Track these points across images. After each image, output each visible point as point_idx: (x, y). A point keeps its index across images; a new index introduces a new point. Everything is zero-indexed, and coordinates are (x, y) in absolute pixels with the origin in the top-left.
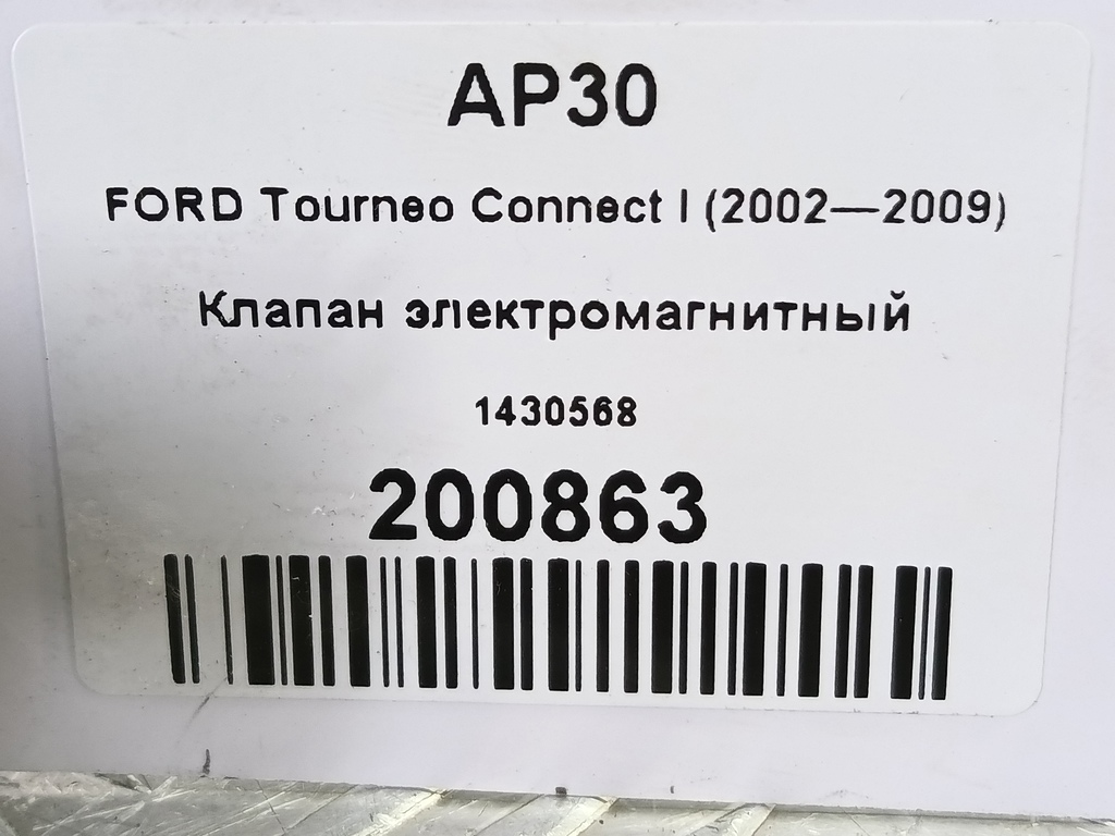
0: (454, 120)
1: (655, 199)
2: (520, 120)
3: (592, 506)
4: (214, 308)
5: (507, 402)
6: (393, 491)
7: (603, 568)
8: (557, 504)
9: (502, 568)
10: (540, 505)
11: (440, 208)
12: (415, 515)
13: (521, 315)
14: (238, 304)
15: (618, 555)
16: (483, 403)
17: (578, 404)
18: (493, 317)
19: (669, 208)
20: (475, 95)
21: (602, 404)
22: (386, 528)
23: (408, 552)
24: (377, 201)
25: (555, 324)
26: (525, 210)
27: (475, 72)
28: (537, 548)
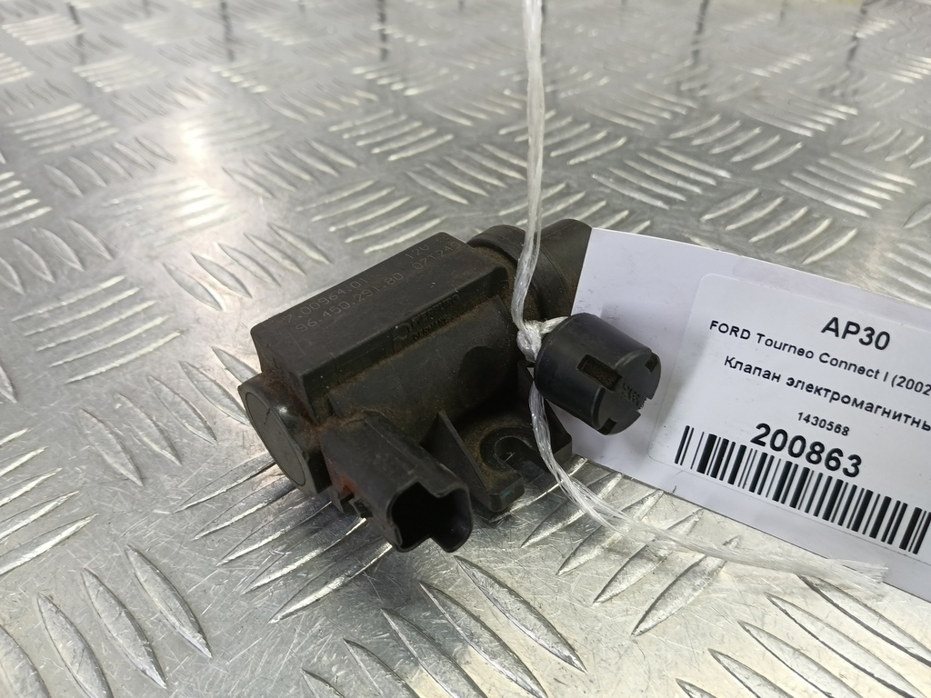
0: (823, 331)
1: (878, 372)
2: (844, 337)
3: (824, 455)
4: (730, 362)
5: (809, 416)
6: (763, 430)
7: (821, 475)
8: (813, 451)
9: (789, 464)
10: (808, 450)
11: (810, 355)
12: (767, 440)
13: (823, 392)
14: (738, 362)
15: (827, 473)
16: (801, 414)
17: (831, 424)
18: (814, 390)
19: (881, 376)
20: (833, 326)
21: (839, 427)
22: (757, 441)
23: (761, 450)
24: (791, 346)
25: (832, 398)
26: (836, 363)
27: (835, 320)
28: (802, 462)
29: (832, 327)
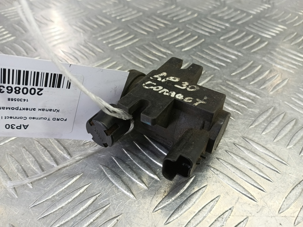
0: (28, 125)
1: (5, 118)
2: (21, 125)
3: (14, 90)
4: (58, 111)
5: (24, 101)
6: (40, 93)
7: (13, 83)
8: (19, 91)
9: (26, 84)
10: (21, 91)
11: (30, 118)
12: (37, 91)
13: (22, 109)
14: (55, 111)
15: (10, 85)
16: (27, 101)
17: (15, 101)
18: (25, 109)
19: (4, 118)
21: (12, 100)
22: (41, 90)
23: (39, 87)
24: (38, 119)
25: (18, 108)
26: (21, 118)
27: (25, 129)
28: (21, 86)
29: (26, 127)
